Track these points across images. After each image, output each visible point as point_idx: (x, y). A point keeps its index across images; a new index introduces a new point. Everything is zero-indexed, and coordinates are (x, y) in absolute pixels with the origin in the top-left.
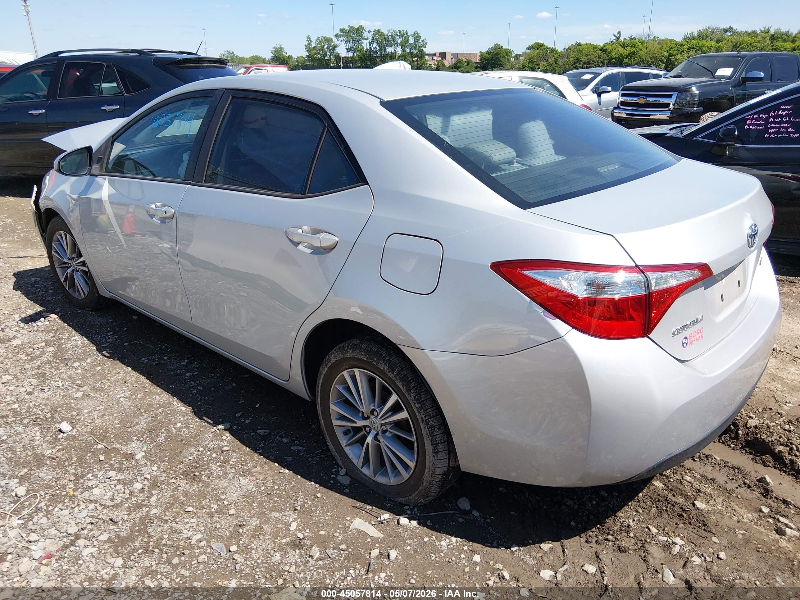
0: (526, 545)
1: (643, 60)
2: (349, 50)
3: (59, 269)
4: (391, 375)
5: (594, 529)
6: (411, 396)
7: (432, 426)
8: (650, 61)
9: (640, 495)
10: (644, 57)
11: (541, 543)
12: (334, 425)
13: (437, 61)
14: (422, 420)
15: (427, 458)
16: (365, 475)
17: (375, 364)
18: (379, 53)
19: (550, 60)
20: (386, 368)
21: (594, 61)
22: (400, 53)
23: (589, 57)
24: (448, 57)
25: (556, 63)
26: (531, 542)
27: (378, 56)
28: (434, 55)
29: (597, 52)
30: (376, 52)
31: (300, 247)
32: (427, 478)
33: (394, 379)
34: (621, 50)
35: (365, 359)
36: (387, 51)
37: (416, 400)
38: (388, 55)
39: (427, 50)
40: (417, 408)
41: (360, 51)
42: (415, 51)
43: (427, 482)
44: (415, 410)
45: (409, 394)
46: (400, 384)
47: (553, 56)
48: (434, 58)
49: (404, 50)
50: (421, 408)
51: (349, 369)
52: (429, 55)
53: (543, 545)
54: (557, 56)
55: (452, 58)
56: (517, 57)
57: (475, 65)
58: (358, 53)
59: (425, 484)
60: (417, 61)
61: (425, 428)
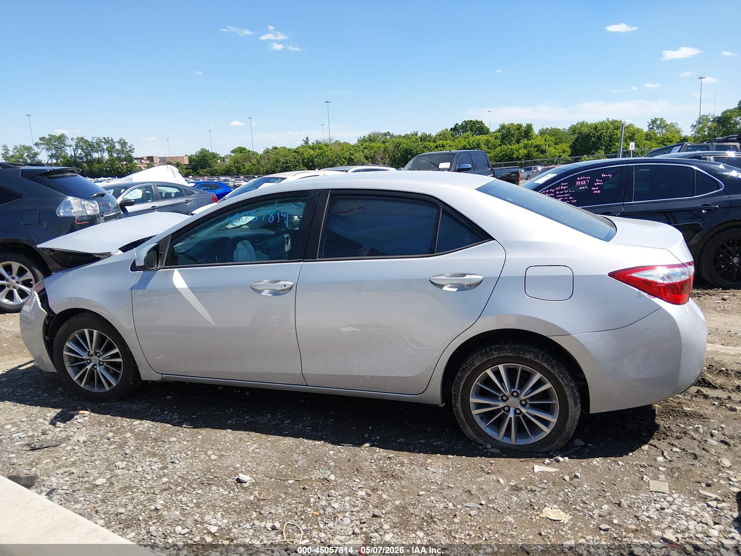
0: (635, 451)
1: (330, 159)
2: (51, 157)
3: (70, 368)
4: (537, 361)
5: (655, 434)
6: (555, 371)
7: (573, 387)
8: (335, 160)
9: (656, 412)
10: (330, 157)
11: (640, 447)
12: (473, 414)
13: (146, 164)
14: (565, 384)
15: (570, 410)
16: (506, 443)
17: (522, 356)
18: (85, 158)
19: (253, 162)
20: (532, 356)
21: (291, 161)
22: (108, 158)
23: (286, 158)
24: (156, 160)
25: (259, 164)
26: (636, 448)
27: (84, 162)
28: (142, 159)
29: (292, 154)
30: (82, 158)
31: (445, 288)
32: (569, 425)
33: (540, 362)
34: (312, 152)
35: (512, 355)
36: (93, 156)
37: (559, 372)
38: (94, 160)
39: (135, 155)
40: (561, 378)
41: (64, 157)
42: (124, 156)
43: (569, 428)
44: (560, 379)
45: (553, 369)
46: (545, 365)
47: (255, 158)
48: (143, 161)
49: (111, 155)
50: (564, 377)
51: (492, 367)
52: (136, 159)
53: (643, 448)
54: (259, 157)
55: (160, 161)
56: (223, 159)
57: (185, 167)
58: (62, 160)
59: (567, 430)
60: (126, 164)
61: (568, 389)
